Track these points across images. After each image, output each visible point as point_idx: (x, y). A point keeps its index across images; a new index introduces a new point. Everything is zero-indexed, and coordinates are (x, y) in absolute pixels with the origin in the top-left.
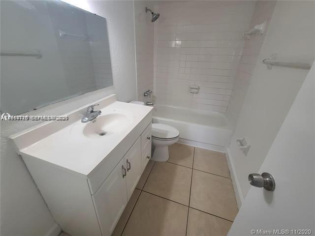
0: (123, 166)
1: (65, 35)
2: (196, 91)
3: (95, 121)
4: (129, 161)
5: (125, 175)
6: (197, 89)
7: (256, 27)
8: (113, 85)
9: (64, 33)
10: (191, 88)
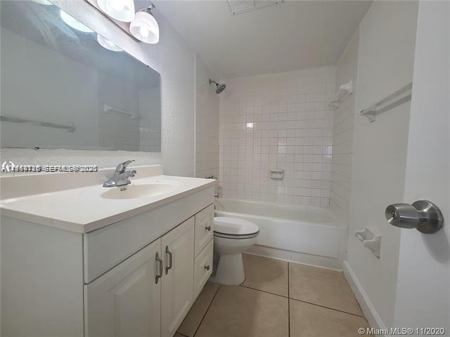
0: (157, 254)
1: (111, 110)
2: (279, 176)
3: (125, 189)
4: (170, 250)
5: (160, 277)
6: (280, 173)
7: (342, 87)
8: (160, 151)
9: (110, 108)
10: (273, 172)
